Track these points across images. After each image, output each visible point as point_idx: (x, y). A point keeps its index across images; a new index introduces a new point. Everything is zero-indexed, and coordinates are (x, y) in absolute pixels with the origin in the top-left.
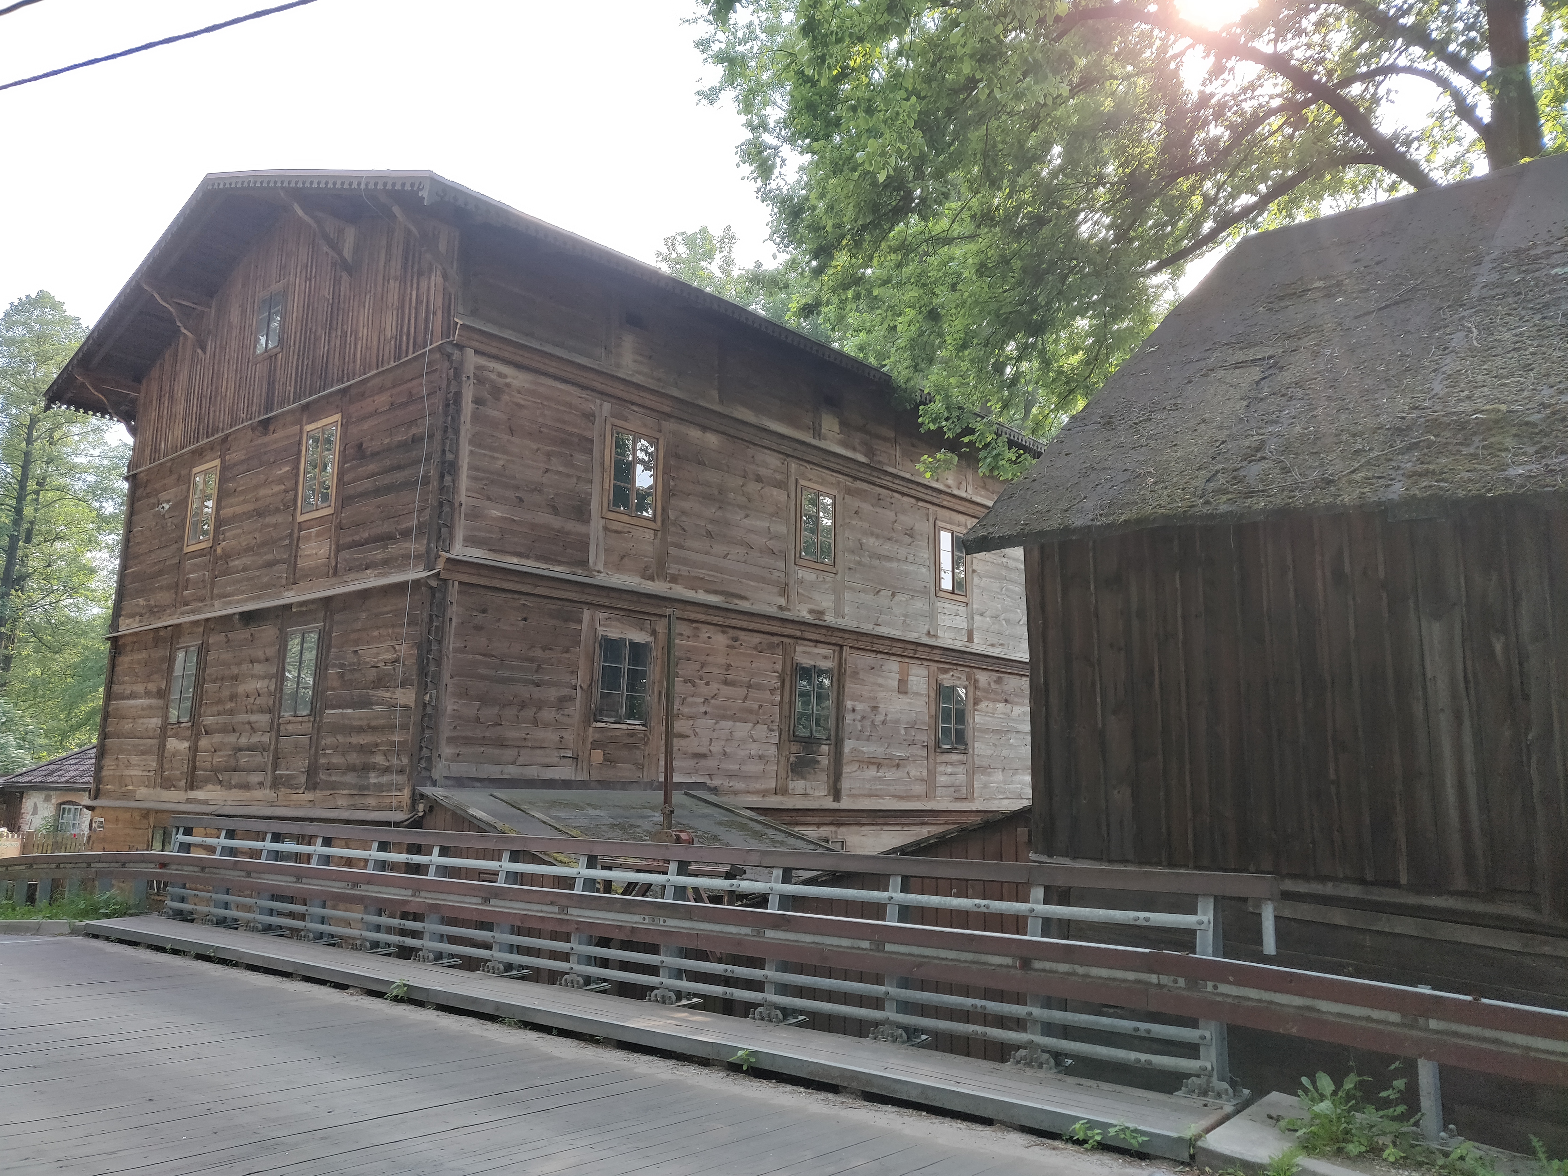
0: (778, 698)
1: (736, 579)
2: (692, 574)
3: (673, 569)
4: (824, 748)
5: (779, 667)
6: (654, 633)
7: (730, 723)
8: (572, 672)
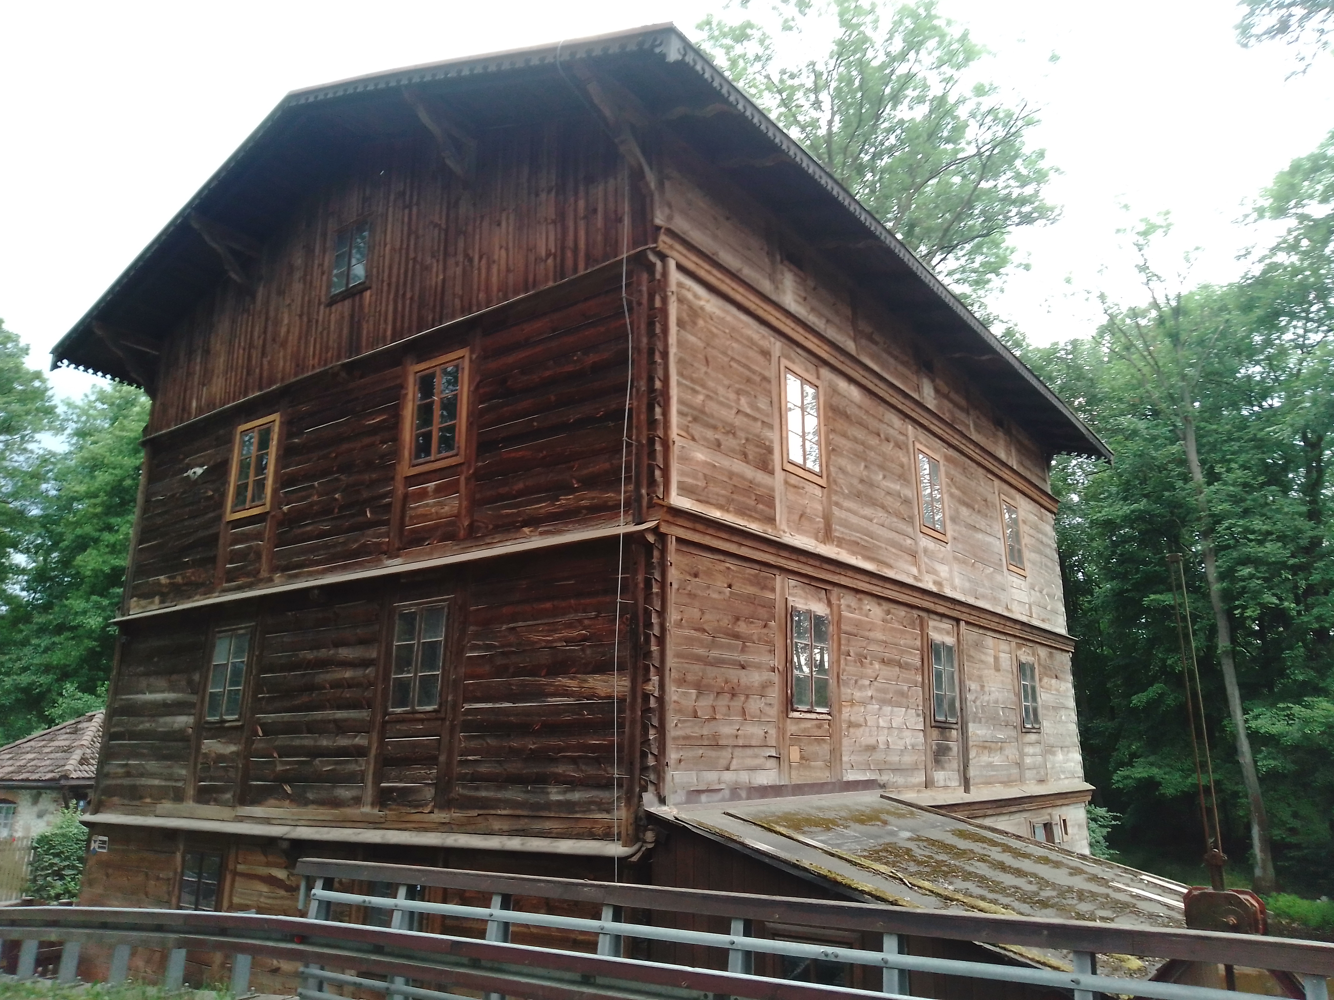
0: (920, 679)
1: (883, 545)
2: (853, 538)
3: (838, 531)
4: (954, 733)
5: (918, 643)
6: (829, 604)
7: (890, 708)
8: (770, 651)
